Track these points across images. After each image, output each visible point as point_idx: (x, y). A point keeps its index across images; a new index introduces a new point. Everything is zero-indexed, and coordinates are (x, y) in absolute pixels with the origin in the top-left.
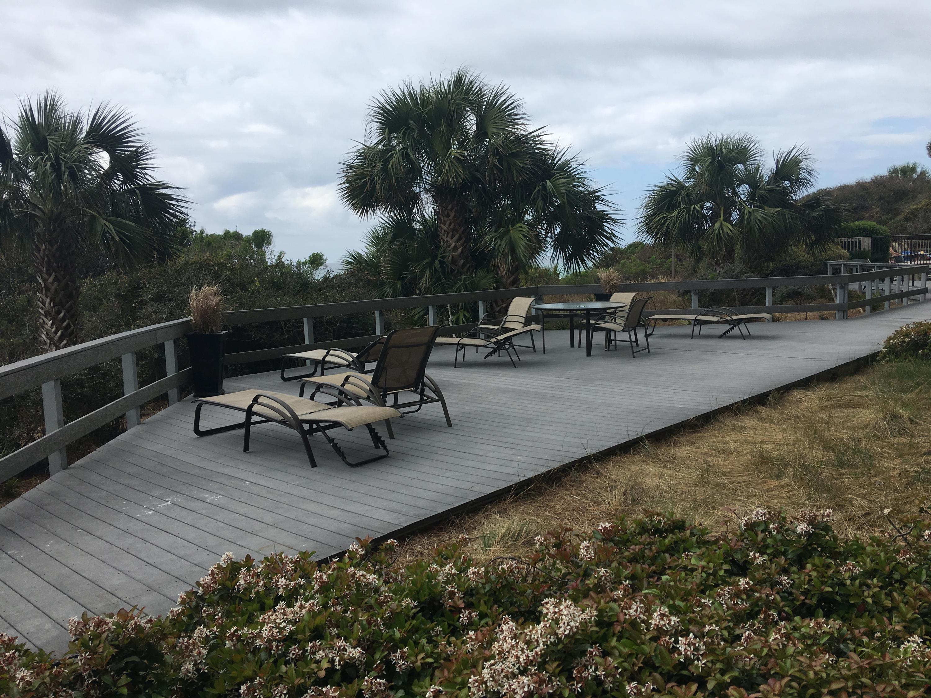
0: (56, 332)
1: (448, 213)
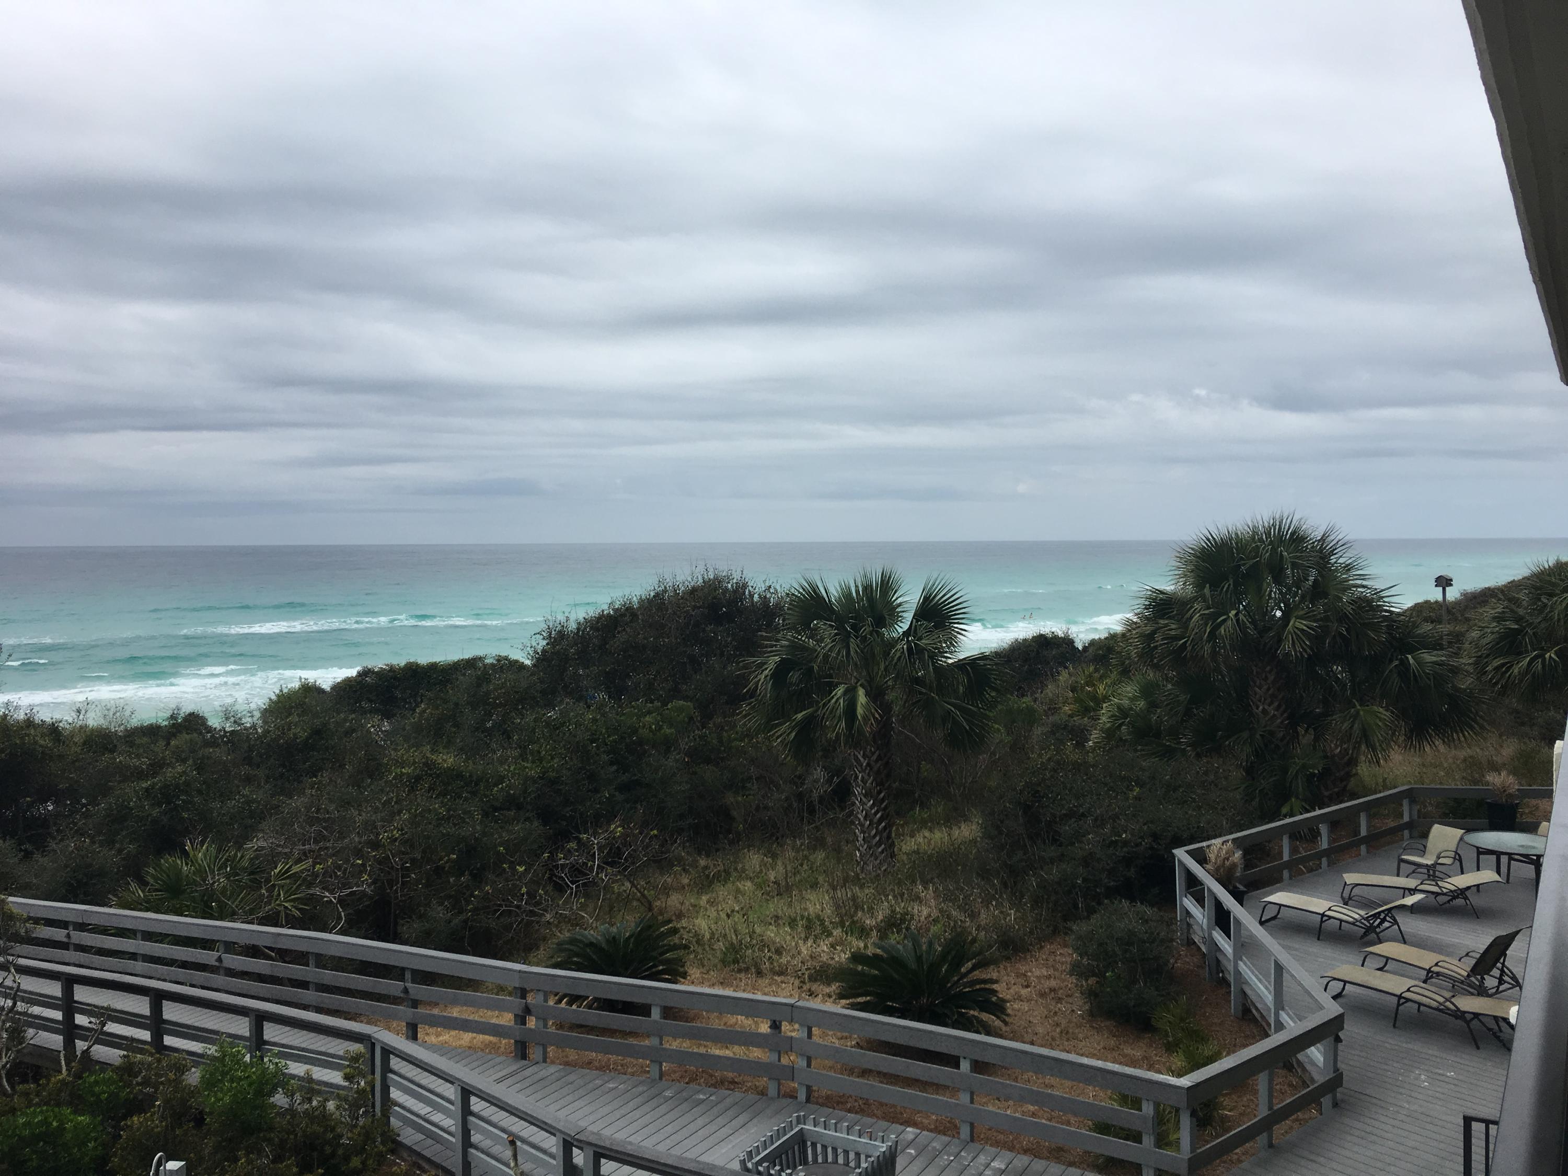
0: (876, 814)
1: (1266, 677)
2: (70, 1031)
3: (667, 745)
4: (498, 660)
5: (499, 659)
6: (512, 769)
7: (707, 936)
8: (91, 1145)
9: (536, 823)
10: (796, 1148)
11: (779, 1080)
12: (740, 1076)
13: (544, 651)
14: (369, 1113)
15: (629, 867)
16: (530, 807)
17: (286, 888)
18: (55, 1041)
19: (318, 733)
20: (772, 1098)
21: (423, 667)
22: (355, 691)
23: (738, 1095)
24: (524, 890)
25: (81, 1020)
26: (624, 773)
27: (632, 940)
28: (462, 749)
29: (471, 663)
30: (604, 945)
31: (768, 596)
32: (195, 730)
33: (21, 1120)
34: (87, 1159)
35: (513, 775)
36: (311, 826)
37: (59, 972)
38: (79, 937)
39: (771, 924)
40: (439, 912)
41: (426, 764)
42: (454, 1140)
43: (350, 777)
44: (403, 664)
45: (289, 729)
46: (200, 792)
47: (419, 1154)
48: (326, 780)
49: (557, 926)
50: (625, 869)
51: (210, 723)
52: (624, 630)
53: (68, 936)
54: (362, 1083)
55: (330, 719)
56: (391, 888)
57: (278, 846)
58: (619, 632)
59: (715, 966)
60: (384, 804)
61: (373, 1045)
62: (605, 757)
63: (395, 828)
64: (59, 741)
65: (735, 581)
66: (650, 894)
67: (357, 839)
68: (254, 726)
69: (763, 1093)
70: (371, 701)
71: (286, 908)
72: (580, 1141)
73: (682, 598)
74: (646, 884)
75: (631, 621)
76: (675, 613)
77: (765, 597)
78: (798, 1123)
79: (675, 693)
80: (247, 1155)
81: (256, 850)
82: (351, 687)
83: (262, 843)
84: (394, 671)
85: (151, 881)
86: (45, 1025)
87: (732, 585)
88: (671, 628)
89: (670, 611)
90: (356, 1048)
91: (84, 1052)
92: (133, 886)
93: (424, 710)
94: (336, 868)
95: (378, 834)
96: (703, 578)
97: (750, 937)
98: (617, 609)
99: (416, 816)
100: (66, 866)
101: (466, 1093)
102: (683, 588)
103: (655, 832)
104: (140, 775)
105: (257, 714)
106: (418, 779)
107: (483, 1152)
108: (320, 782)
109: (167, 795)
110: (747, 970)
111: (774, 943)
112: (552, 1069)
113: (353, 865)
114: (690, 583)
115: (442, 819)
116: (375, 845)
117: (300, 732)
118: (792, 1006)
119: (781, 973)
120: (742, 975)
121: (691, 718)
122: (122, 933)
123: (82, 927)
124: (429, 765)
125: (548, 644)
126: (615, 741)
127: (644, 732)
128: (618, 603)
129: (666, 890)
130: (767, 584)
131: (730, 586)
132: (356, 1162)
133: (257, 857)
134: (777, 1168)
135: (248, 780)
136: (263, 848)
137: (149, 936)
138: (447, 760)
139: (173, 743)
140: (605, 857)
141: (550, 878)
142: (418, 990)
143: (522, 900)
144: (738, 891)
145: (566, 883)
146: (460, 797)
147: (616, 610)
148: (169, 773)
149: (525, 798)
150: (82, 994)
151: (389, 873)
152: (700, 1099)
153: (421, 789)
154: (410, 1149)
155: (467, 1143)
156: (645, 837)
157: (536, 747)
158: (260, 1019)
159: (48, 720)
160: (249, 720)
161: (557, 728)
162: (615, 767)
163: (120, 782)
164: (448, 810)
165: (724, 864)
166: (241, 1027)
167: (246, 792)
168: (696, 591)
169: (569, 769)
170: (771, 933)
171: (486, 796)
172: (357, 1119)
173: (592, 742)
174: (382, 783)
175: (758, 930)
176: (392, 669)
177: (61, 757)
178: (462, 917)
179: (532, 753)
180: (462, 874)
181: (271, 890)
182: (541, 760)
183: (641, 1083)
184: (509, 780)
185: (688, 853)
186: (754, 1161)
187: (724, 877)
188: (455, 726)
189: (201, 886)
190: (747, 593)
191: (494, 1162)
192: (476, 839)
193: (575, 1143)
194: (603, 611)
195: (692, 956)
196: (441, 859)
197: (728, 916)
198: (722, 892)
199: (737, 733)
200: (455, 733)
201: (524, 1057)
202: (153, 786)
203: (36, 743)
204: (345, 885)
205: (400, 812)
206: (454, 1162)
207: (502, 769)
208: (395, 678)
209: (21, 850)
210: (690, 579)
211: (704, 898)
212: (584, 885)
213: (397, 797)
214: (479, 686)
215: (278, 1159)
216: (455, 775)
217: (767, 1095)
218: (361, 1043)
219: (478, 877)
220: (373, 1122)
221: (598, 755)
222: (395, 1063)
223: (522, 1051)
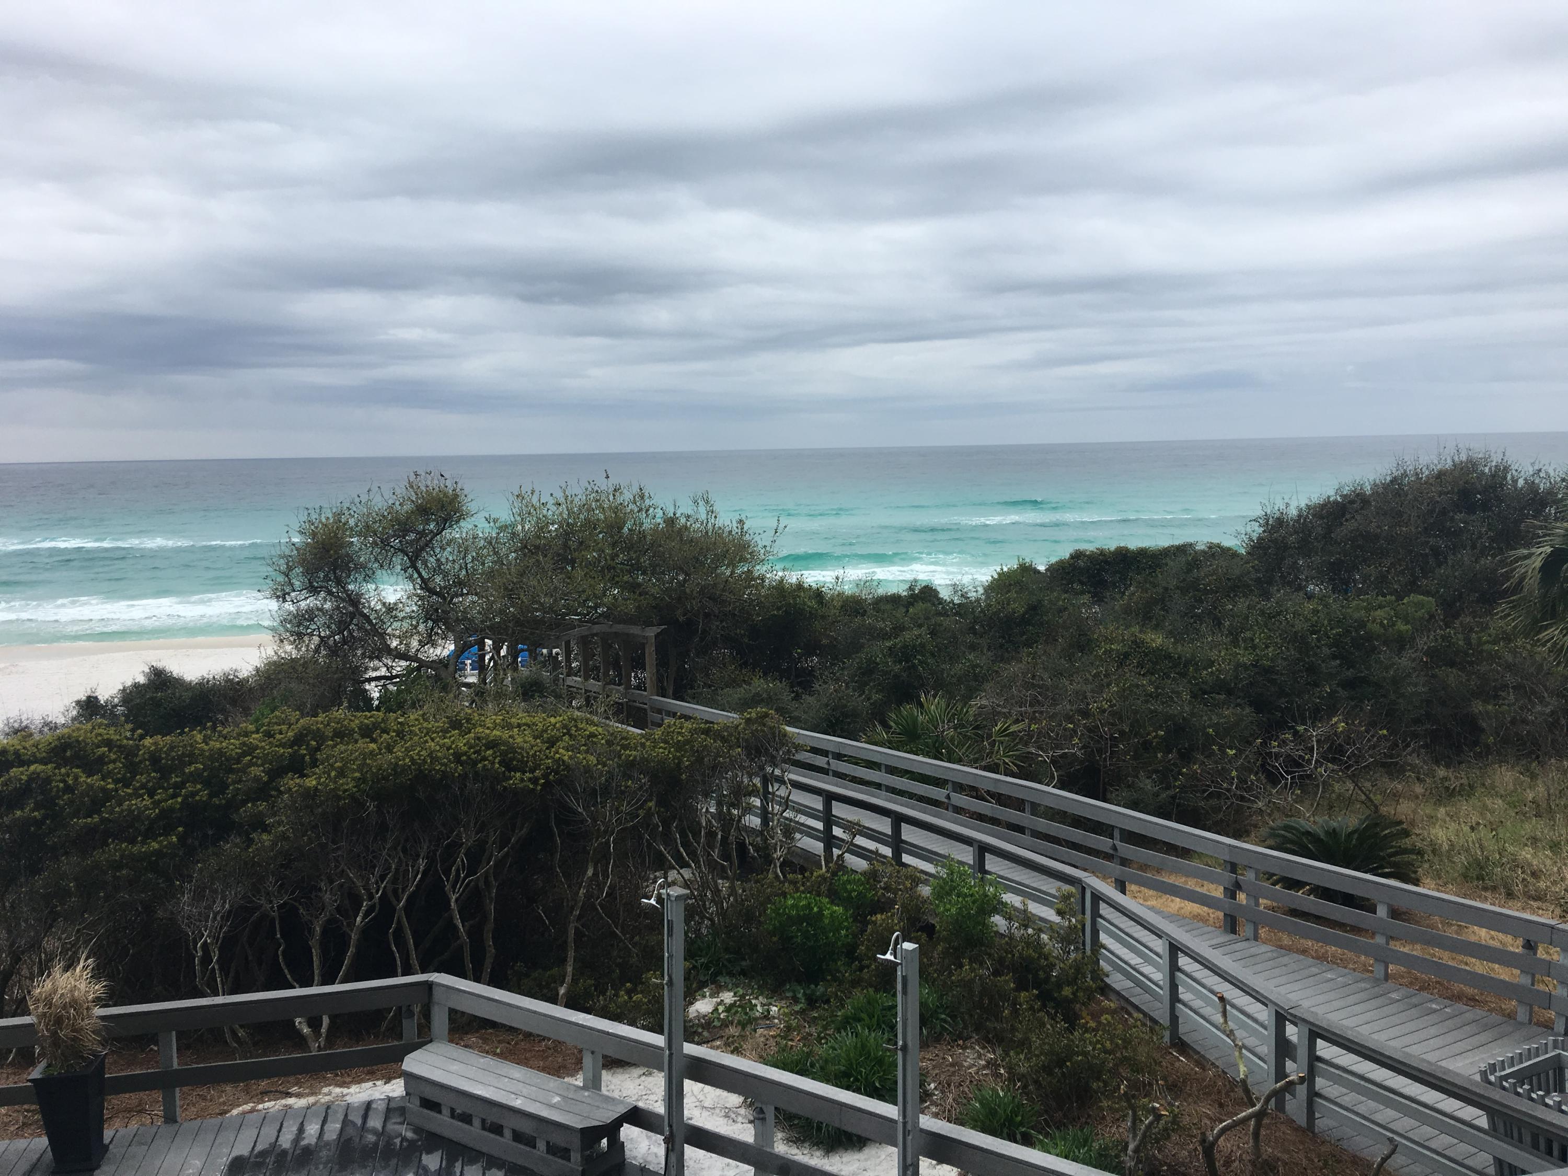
2: (829, 841)
3: (1401, 643)
4: (1210, 548)
5: (1211, 546)
6: (1223, 654)
7: (1446, 847)
8: (843, 932)
9: (1248, 710)
10: (1551, 1072)
11: (1531, 1007)
12: (1482, 994)
13: (1259, 539)
14: (1081, 948)
15: (1353, 766)
16: (1241, 694)
17: (1004, 745)
18: (817, 847)
19: (1034, 608)
20: (1522, 1024)
21: (1133, 552)
22: (1069, 573)
23: (1479, 1013)
24: (1234, 773)
25: (837, 831)
26: (1348, 669)
27: (1356, 836)
28: (1171, 632)
29: (1182, 550)
30: (1322, 836)
31: (1537, 481)
32: (930, 601)
33: (790, 902)
34: (839, 943)
35: (1224, 660)
36: (1027, 691)
37: (820, 789)
38: (837, 765)
39: (1526, 845)
40: (1147, 785)
41: (1134, 642)
42: (1161, 992)
43: (1062, 651)
44: (1113, 549)
45: (1008, 604)
46: (933, 655)
47: (1127, 1000)
48: (1040, 652)
49: (1270, 815)
50: (1348, 768)
51: (941, 596)
52: (1353, 517)
53: (828, 763)
54: (1074, 920)
55: (1044, 596)
56: (1100, 757)
57: (998, 705)
58: (1347, 520)
59: (1455, 879)
60: (1095, 676)
61: (1084, 889)
62: (1326, 651)
63: (1104, 699)
64: (822, 603)
65: (1494, 464)
66: (1377, 799)
67: (1068, 707)
68: (978, 600)
69: (1511, 1016)
70: (1082, 583)
71: (1005, 763)
72: (1295, 1016)
73: (1426, 483)
74: (1373, 786)
75: (1362, 508)
76: (1416, 499)
77: (1533, 482)
78: (1555, 1047)
79: (1412, 587)
80: (970, 963)
81: (979, 708)
82: (1063, 568)
83: (984, 702)
84: (1105, 555)
85: (892, 724)
86: (810, 832)
87: (1490, 469)
88: (1410, 516)
89: (1410, 497)
90: (1067, 888)
91: (839, 856)
92: (879, 728)
93: (1133, 594)
94: (1049, 729)
95: (1088, 704)
96: (1453, 461)
97: (1500, 854)
98: (1346, 495)
99: (1124, 690)
100: (827, 705)
101: (1175, 949)
102: (1427, 473)
103: (1385, 732)
104: (885, 636)
105: (981, 590)
106: (1126, 655)
107: (1191, 1009)
108: (1036, 653)
109: (905, 654)
110: (1494, 889)
111: (1530, 865)
112: (1264, 948)
113: (1065, 729)
114: (1436, 465)
115: (1151, 696)
116: (1085, 714)
117: (1018, 607)
118: (1552, 927)
119: (1537, 898)
120: (1488, 894)
121: (1432, 616)
122: (872, 765)
123: (839, 756)
124: (1137, 644)
125: (1264, 531)
126: (1338, 634)
127: (1376, 628)
128: (1347, 488)
129: (1396, 796)
130: (1537, 467)
131: (1487, 470)
132: (1067, 991)
133: (980, 714)
134: (1526, 1087)
135: (973, 647)
136: (985, 707)
137: (892, 770)
138: (1156, 639)
139: (911, 610)
140: (1325, 752)
141: (1263, 766)
142: (1127, 850)
143: (1232, 784)
144: (1485, 807)
145: (1280, 773)
146: (1168, 677)
147: (1344, 496)
148: (907, 636)
149: (1236, 684)
150: (839, 810)
151: (1099, 742)
152: (1431, 1008)
153: (1130, 665)
154: (1118, 993)
155: (1174, 997)
156: (1373, 736)
157: (1248, 634)
158: (983, 850)
159: (814, 585)
160: (974, 594)
161: (1274, 617)
162: (1338, 662)
163: (869, 640)
164: (1157, 688)
165: (1468, 778)
166: (966, 855)
167: (971, 657)
168: (1445, 474)
169: (1285, 659)
170: (1526, 854)
171: (1195, 678)
172: (1069, 953)
173: (1312, 634)
174: (1092, 657)
175: (1510, 849)
176: (1102, 552)
177: (823, 617)
178: (1171, 792)
179: (1244, 640)
180: (1170, 751)
181: (992, 744)
182: (1254, 647)
183: (1362, 980)
184: (1219, 664)
185: (1425, 762)
186: (1498, 1074)
187: (1467, 791)
188: (1162, 609)
189: (933, 732)
190: (1509, 477)
191: (1201, 1021)
192: (1184, 719)
193: (1289, 1017)
194: (1329, 497)
195: (1426, 866)
196: (1149, 734)
197: (1472, 829)
198: (1465, 807)
199: (1490, 635)
200: (1163, 616)
201: (1234, 931)
202: (895, 645)
203: (805, 604)
204: (1058, 747)
205: (1109, 685)
206: (1161, 1013)
207: (1213, 654)
208: (1106, 562)
209: (793, 692)
210: (1436, 462)
211: (1442, 810)
212: (1301, 777)
213: (1106, 671)
214: (1189, 571)
215: (996, 973)
216: (1161, 655)
217: (1515, 1019)
218: (1073, 886)
219: (1186, 757)
220: (1083, 958)
221: (1318, 647)
222: (1104, 909)
223: (1231, 925)
